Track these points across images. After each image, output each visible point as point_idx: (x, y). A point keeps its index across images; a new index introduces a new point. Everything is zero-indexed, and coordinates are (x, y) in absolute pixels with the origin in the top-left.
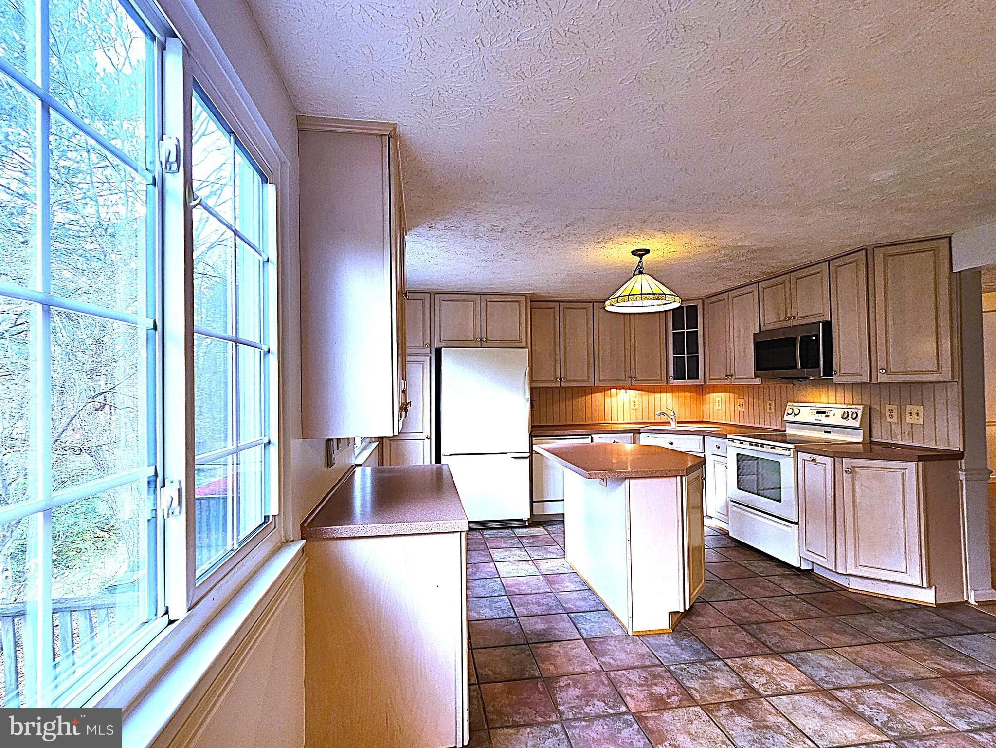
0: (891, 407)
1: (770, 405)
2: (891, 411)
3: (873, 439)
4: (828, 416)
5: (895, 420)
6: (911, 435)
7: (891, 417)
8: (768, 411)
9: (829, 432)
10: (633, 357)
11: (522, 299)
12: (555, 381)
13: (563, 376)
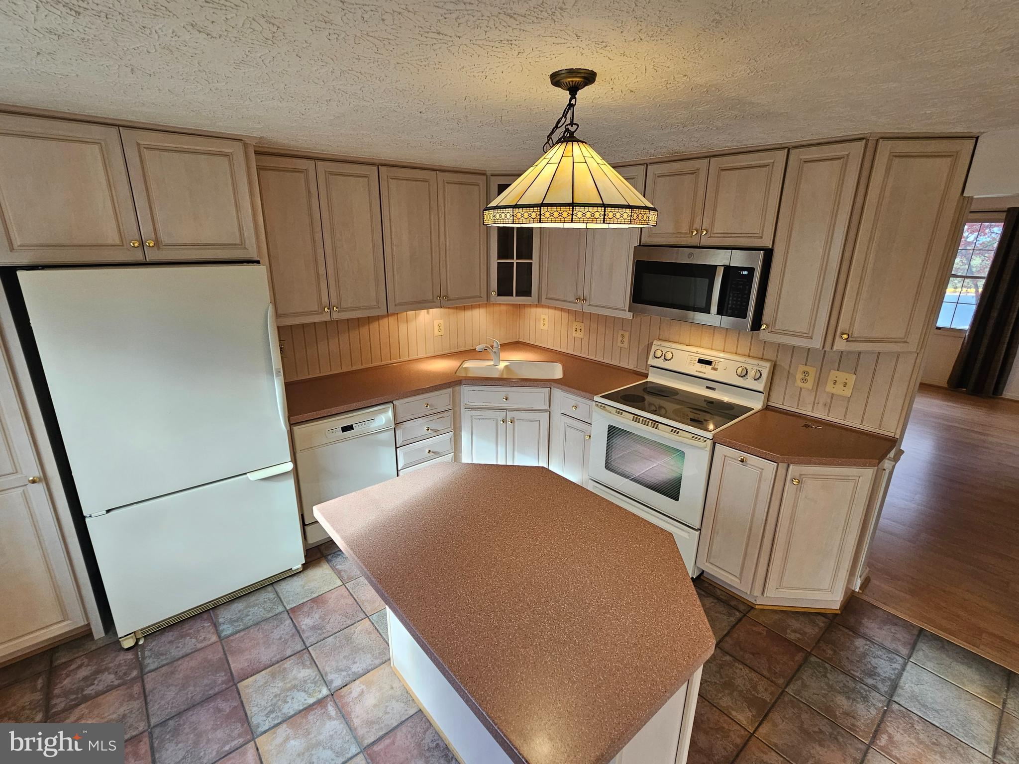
0: (806, 368)
1: (623, 336)
2: (806, 373)
3: (770, 404)
4: (715, 369)
5: (809, 385)
6: (828, 407)
7: (804, 380)
8: (619, 344)
9: (713, 389)
10: (443, 264)
11: (237, 149)
12: (320, 311)
13: (334, 303)
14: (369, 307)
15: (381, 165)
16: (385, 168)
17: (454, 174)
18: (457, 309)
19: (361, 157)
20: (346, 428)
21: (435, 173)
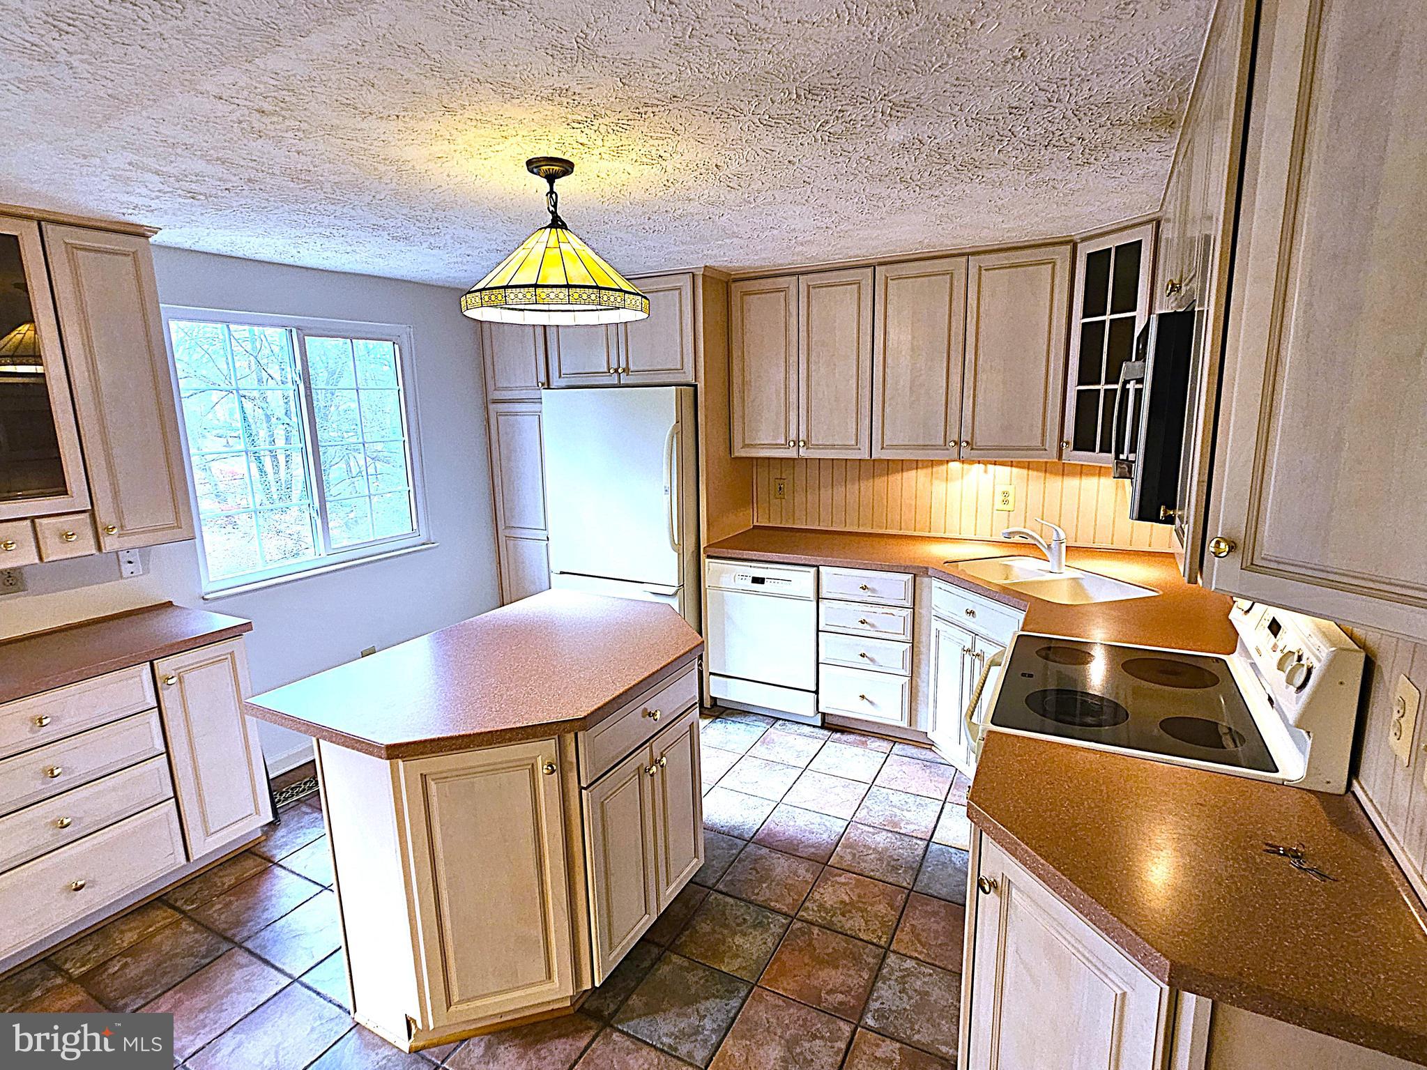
0: (1405, 690)
2: (1401, 705)
3: (1356, 788)
4: (1275, 649)
5: (1404, 749)
7: (1398, 732)
10: (968, 392)
11: (686, 282)
12: (786, 445)
13: (803, 436)
14: (846, 447)
15: (881, 264)
16: (884, 267)
17: (1002, 255)
18: (1046, 471)
19: (853, 261)
20: (757, 580)
21: (964, 259)
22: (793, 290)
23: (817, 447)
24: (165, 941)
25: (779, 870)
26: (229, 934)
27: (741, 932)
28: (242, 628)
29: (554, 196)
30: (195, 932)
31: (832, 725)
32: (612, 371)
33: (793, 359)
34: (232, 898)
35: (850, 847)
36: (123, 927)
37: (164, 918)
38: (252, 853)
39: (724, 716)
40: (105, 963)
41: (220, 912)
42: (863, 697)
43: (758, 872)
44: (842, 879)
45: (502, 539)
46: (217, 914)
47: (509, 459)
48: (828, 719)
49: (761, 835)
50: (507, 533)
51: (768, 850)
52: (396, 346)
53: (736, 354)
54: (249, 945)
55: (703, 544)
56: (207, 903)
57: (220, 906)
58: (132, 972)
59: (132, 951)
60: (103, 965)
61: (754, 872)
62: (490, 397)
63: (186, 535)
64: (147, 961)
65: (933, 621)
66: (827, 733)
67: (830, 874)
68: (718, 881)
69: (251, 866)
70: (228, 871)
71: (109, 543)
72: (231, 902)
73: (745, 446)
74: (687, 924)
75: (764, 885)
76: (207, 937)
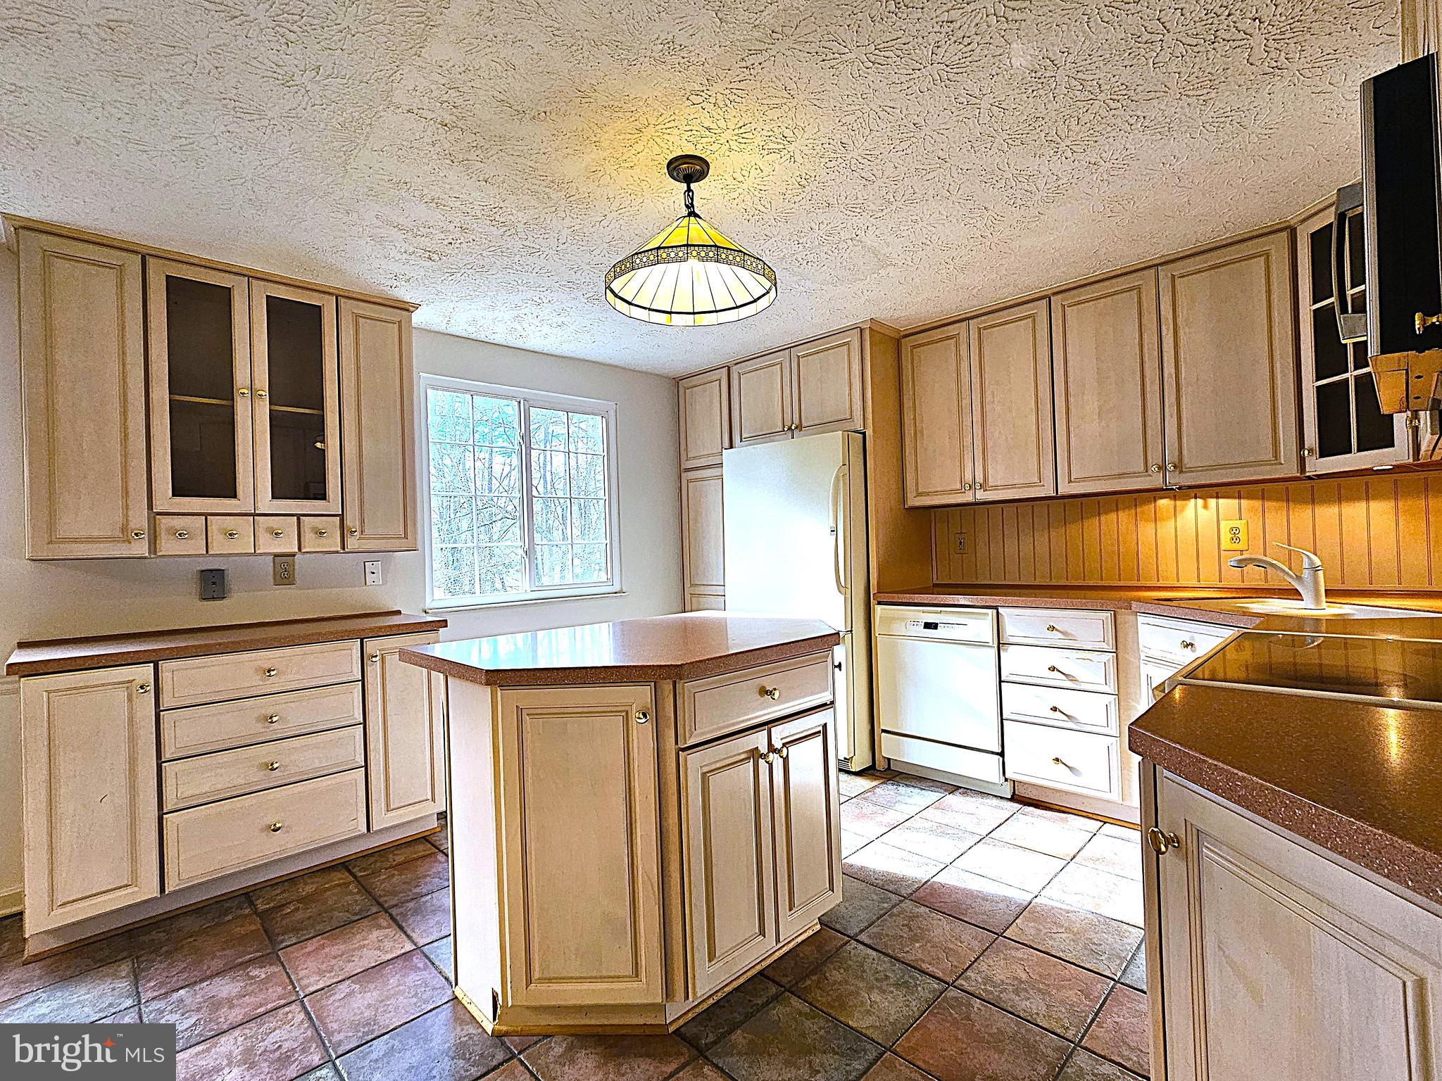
10: (1170, 410)
11: (854, 338)
12: (961, 491)
13: (980, 479)
14: (1029, 485)
15: (1055, 294)
16: (1060, 296)
17: (1198, 258)
18: (1288, 501)
19: (1025, 295)
20: (928, 626)
21: (1153, 271)
22: (963, 335)
23: (996, 488)
24: (331, 898)
25: (938, 931)
26: (381, 900)
27: (880, 988)
28: (437, 624)
29: (691, 194)
30: (358, 893)
31: (1025, 798)
32: (786, 429)
33: (966, 402)
34: (396, 872)
35: (1034, 921)
36: (309, 881)
37: (340, 879)
38: (427, 841)
39: (897, 779)
40: (283, 905)
41: (383, 881)
42: (1057, 760)
43: (910, 930)
44: (1020, 954)
45: (688, 597)
46: (381, 884)
47: (696, 521)
48: (1021, 791)
49: (921, 893)
50: (693, 590)
51: (927, 910)
52: (604, 419)
53: (907, 404)
54: (394, 912)
55: (873, 590)
56: (376, 873)
57: (384, 877)
58: (299, 916)
59: (306, 900)
60: (282, 906)
61: (906, 929)
62: (683, 467)
63: (410, 546)
64: (313, 909)
65: (1142, 665)
66: (1018, 806)
67: (1005, 946)
68: (861, 931)
69: (421, 849)
70: (403, 850)
71: (352, 543)
72: (393, 875)
73: (919, 494)
74: (817, 968)
75: (917, 945)
76: (363, 900)
